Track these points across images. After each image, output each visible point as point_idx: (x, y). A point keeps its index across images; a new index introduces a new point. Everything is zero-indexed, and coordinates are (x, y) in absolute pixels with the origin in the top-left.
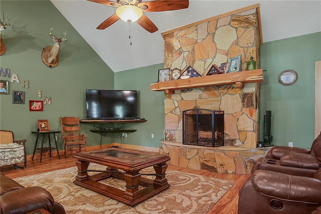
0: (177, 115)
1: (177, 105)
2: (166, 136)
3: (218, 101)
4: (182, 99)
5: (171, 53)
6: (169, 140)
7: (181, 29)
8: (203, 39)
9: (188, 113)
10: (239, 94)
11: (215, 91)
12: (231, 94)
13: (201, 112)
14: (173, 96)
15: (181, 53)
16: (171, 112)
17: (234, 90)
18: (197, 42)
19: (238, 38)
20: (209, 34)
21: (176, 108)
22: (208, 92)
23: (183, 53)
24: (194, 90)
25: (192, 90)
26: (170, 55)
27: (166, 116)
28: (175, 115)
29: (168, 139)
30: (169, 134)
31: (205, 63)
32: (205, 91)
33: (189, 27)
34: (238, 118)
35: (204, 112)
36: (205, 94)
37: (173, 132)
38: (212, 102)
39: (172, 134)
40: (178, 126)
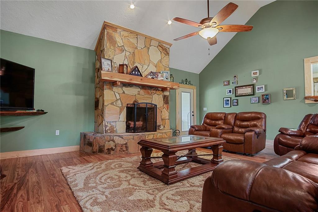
0: (118, 107)
1: (118, 97)
2: (105, 128)
3: (151, 98)
4: (124, 93)
5: (113, 45)
6: (110, 133)
7: (125, 30)
8: (142, 49)
9: (129, 106)
10: (162, 95)
11: (149, 91)
12: (158, 94)
13: (139, 105)
14: (115, 89)
15: (123, 51)
16: (112, 104)
17: (159, 92)
18: (136, 48)
19: (161, 59)
20: (145, 46)
21: (117, 100)
22: (144, 90)
23: (125, 51)
24: (134, 87)
25: (132, 86)
26: (112, 47)
27: (106, 107)
28: (116, 106)
29: (109, 131)
30: (109, 125)
31: (142, 67)
32: (143, 89)
33: (132, 32)
34: (162, 111)
35: (141, 106)
36: (142, 92)
37: (113, 124)
38: (146, 99)
39: (113, 126)
40: (119, 118)
